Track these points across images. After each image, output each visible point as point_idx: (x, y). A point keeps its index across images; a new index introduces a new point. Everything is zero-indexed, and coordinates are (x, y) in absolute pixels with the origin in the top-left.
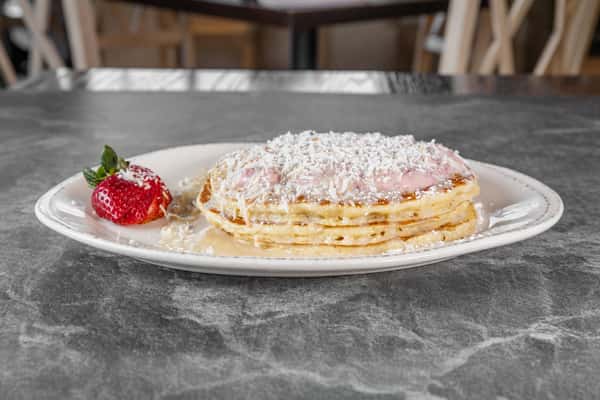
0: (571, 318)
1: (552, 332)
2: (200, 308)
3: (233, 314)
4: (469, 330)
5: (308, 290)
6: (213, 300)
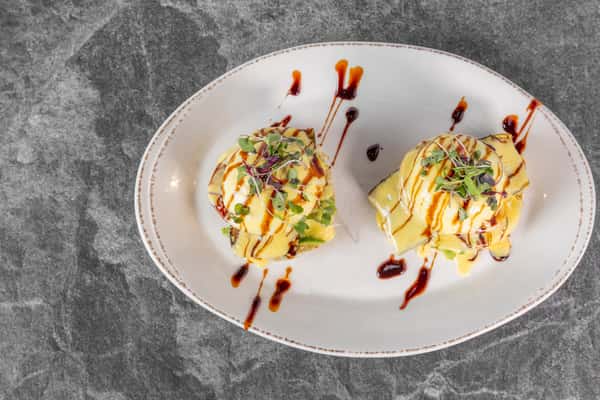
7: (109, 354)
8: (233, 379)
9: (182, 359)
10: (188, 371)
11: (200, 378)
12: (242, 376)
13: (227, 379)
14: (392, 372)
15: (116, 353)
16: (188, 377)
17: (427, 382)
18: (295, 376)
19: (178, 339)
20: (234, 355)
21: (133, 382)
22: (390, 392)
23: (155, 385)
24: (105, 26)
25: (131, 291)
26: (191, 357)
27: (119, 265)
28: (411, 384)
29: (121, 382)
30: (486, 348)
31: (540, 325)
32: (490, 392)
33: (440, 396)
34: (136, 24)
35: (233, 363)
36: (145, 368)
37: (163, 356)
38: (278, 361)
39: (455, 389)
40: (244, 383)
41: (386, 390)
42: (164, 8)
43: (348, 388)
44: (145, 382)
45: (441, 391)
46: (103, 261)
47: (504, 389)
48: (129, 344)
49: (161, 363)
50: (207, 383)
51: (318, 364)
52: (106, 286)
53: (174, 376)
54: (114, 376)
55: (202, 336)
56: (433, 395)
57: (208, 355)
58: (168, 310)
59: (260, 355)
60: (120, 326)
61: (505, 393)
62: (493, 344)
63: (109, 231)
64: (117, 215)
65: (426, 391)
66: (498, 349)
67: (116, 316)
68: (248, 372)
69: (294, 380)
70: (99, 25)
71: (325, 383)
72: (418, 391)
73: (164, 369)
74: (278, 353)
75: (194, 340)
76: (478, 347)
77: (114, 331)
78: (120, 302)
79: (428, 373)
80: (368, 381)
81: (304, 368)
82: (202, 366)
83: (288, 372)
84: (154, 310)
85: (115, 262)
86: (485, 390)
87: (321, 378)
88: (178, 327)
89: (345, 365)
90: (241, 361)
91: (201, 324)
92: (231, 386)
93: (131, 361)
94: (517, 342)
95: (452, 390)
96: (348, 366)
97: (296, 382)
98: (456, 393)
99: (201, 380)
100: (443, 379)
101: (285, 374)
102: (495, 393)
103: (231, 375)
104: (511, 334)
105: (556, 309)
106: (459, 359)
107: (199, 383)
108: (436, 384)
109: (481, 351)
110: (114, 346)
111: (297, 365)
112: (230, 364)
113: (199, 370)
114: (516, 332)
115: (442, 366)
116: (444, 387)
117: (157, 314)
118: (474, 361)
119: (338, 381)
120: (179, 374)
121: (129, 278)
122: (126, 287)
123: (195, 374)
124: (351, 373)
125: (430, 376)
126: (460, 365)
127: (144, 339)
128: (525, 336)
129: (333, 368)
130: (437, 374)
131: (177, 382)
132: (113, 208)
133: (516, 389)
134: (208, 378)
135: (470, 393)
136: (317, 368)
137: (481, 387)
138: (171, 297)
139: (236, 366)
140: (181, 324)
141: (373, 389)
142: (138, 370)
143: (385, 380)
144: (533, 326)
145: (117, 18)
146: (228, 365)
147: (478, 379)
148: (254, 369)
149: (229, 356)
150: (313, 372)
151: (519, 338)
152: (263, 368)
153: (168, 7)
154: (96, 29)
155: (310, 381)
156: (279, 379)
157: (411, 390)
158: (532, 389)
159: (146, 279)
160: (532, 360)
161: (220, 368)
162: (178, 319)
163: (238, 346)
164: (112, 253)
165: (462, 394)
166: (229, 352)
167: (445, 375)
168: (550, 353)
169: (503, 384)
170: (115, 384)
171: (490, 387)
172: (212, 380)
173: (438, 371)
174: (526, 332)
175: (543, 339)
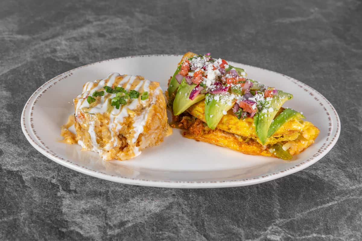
0: (290, 220)
1: (279, 233)
2: (80, 220)
3: (100, 225)
4: (234, 234)
5: (142, 200)
6: (87, 212)
7: (6, 219)
8: (110, 232)
9: (67, 221)
10: (72, 228)
11: (82, 232)
12: (117, 231)
13: (105, 233)
14: (239, 227)
15: (11, 218)
16: (72, 232)
17: (268, 231)
18: (161, 230)
19: (63, 211)
20: (110, 218)
21: (24, 235)
22: (240, 238)
23: (43, 237)
24: (18, 68)
25: (26, 185)
26: (74, 220)
27: (18, 171)
28: (255, 233)
29: (14, 235)
30: (308, 211)
31: (344, 198)
32: (319, 235)
33: (280, 239)
34: (39, 67)
35: (110, 223)
36: (34, 227)
37: (51, 220)
38: (146, 221)
39: (291, 235)
40: (118, 235)
41: (237, 237)
42: (57, 62)
43: (204, 236)
44: (35, 236)
45: (281, 237)
46: (5, 169)
47: (329, 233)
48: (22, 214)
49: (48, 224)
50: (87, 235)
51: (179, 223)
52: (6, 182)
53: (60, 231)
54: (9, 232)
55: (83, 209)
56: (275, 239)
57: (88, 219)
58: (56, 195)
59: (131, 218)
60: (16, 204)
61: (331, 236)
62: (313, 209)
63: (11, 155)
64: (19, 147)
65: (268, 237)
66: (318, 212)
67: (14, 198)
68: (122, 228)
69: (160, 233)
70: (13, 67)
71: (186, 233)
72: (262, 237)
73: (52, 227)
74: (146, 217)
75: (76, 211)
76: (302, 211)
77: (11, 206)
78: (16, 191)
79: (267, 226)
80: (221, 232)
81: (168, 225)
82: (83, 226)
83: (155, 228)
84: (45, 194)
85: (15, 169)
86: (315, 235)
87: (182, 231)
88: (64, 203)
89: (201, 224)
90: (116, 222)
91: (83, 202)
92: (108, 237)
93: (24, 223)
94: (331, 208)
95: (289, 236)
96: (203, 224)
97: (162, 234)
98: (292, 237)
99: (82, 233)
100: (280, 229)
101: (153, 229)
102: (323, 236)
103: (108, 230)
104: (325, 203)
105: (353, 190)
106: (290, 218)
107: (81, 235)
108: (275, 233)
109: (305, 213)
110: (10, 214)
111: (162, 224)
112: (107, 224)
113: (81, 228)
114: (328, 202)
115: (277, 222)
116: (282, 234)
117: (47, 197)
118: (301, 219)
119: (197, 233)
120: (64, 230)
121: (24, 178)
122: (23, 182)
123: (78, 230)
124: (206, 227)
125: (270, 228)
126: (291, 221)
127: (35, 211)
128: (336, 204)
129: (191, 225)
130: (275, 227)
131: (62, 235)
132: (16, 143)
133: (340, 234)
134: (88, 232)
135: (303, 237)
136: (179, 225)
137: (312, 233)
138: (58, 188)
139: (112, 225)
140: (66, 202)
141: (225, 236)
142: (30, 228)
143: (234, 231)
144: (339, 199)
145: (26, 65)
146: (105, 225)
147: (307, 228)
148: (126, 226)
149: (106, 220)
150: (176, 228)
151: (332, 205)
152: (135, 226)
153: (60, 61)
154: (11, 68)
155: (173, 233)
156: (148, 232)
157: (257, 236)
158: (351, 233)
159: (39, 178)
160: (346, 217)
161: (99, 226)
162: (64, 199)
163: (113, 214)
164: (13, 165)
165: (298, 238)
166: (106, 217)
167: (281, 227)
168: (358, 213)
169: (327, 231)
170: (9, 236)
171: (318, 233)
172: (92, 233)
173: (275, 225)
174: (336, 202)
175: (349, 206)
